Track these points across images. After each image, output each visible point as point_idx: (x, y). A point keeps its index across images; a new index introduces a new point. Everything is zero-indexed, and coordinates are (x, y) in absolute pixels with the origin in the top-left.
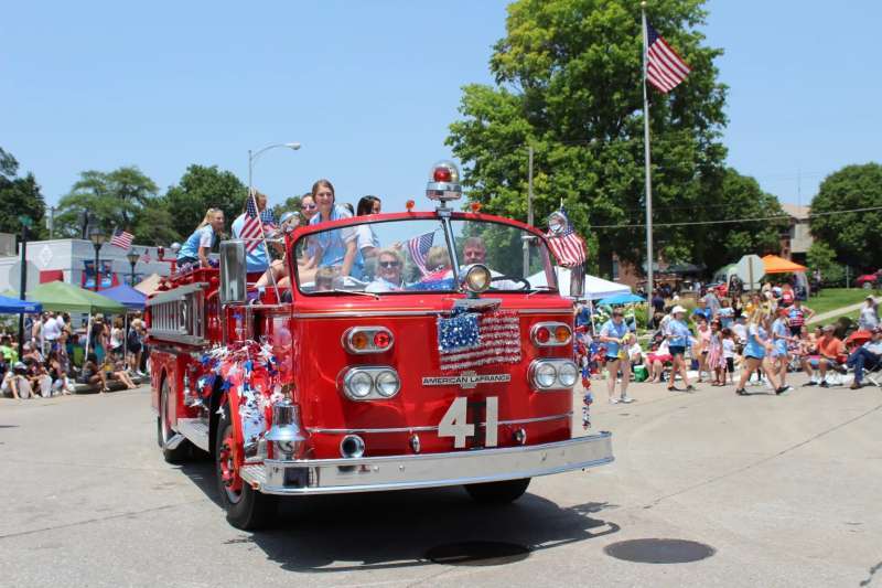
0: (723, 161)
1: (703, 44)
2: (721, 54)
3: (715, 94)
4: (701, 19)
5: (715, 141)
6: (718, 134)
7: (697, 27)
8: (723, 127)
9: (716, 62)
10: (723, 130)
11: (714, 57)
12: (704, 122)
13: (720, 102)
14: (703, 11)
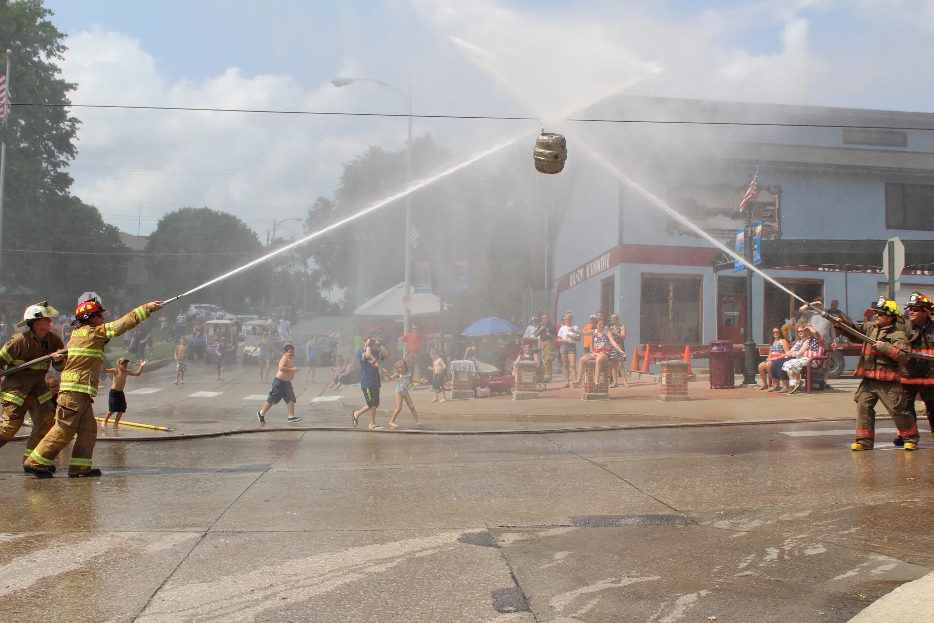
0: (67, 190)
1: (57, 77)
2: (75, 89)
3: (65, 126)
4: (58, 53)
5: (62, 170)
6: (65, 164)
7: (53, 60)
8: (71, 158)
9: (69, 95)
10: (71, 161)
11: (67, 90)
12: (53, 152)
13: (71, 133)
14: (60, 44)
